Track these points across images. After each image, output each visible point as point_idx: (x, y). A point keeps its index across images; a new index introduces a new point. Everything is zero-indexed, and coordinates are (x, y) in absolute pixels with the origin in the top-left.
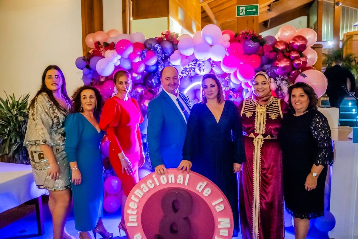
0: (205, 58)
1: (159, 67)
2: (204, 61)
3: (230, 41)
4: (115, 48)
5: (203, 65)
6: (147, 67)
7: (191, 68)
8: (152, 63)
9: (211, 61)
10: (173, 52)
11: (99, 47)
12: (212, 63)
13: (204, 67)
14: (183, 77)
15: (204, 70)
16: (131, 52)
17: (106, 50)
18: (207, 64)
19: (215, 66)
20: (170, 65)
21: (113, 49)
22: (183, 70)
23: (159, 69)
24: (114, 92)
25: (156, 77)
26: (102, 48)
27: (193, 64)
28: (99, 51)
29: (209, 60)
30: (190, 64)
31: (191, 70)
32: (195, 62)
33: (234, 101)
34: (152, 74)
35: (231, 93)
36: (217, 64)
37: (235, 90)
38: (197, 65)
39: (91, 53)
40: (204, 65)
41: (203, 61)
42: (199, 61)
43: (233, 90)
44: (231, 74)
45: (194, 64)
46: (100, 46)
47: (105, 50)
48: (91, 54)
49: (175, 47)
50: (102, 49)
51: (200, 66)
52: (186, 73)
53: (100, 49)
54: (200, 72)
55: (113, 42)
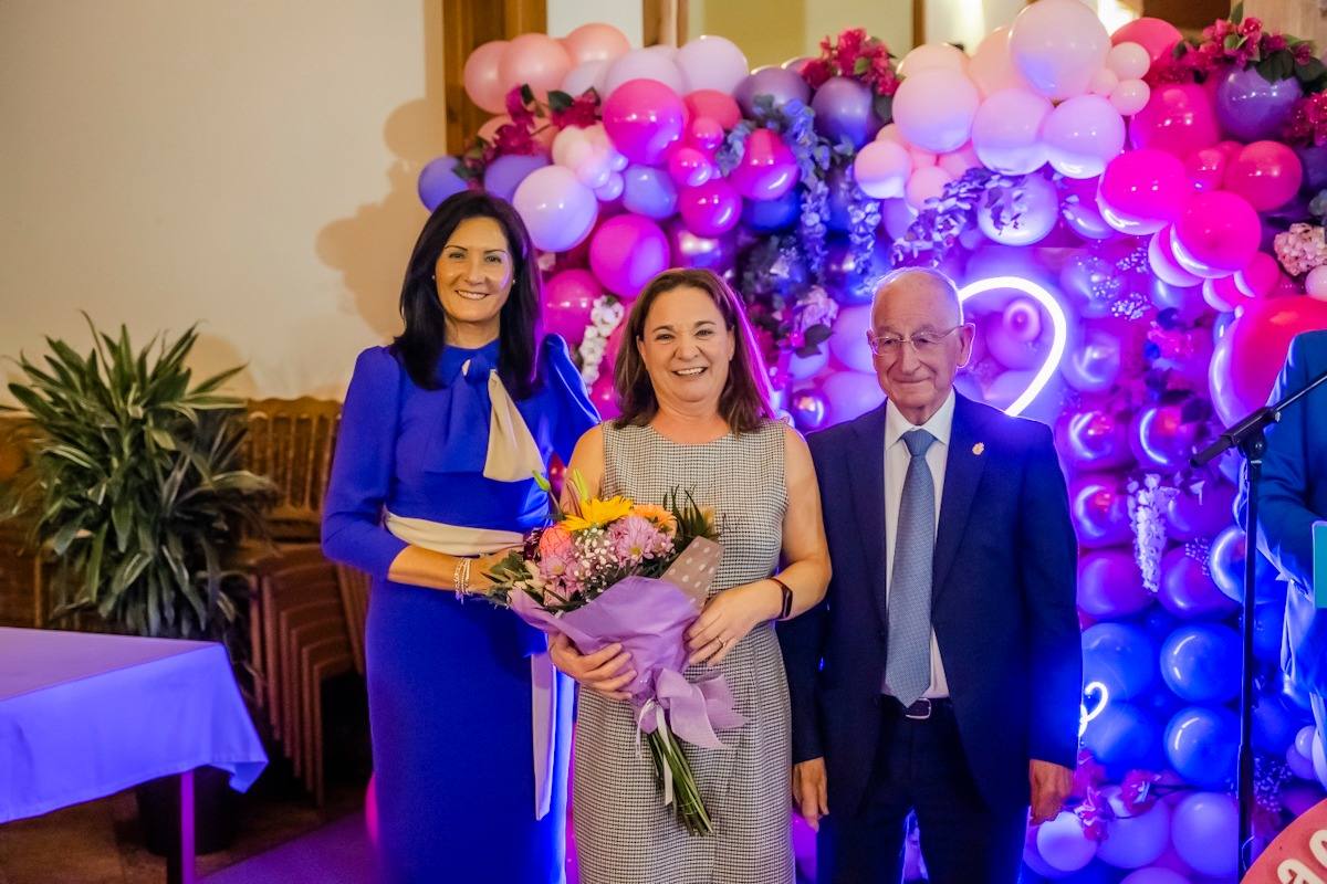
0: (1025, 164)
1: (803, 206)
2: (1022, 177)
3: (1146, 78)
4: (600, 118)
5: (1016, 193)
6: (748, 206)
7: (952, 213)
8: (771, 187)
9: (1056, 177)
10: (870, 137)
11: (526, 111)
12: (1060, 185)
13: (1016, 208)
14: (912, 252)
15: (1018, 220)
16: (676, 138)
17: (561, 128)
18: (1034, 192)
19: (1074, 199)
20: (858, 197)
21: (593, 123)
22: (917, 224)
23: (802, 218)
24: (591, 324)
25: (793, 252)
26: (541, 115)
27: (963, 190)
28: (527, 133)
29: (1047, 171)
30: (952, 192)
31: (953, 222)
32: (975, 184)
33: (1171, 369)
34: (775, 241)
35: (1155, 332)
36: (1083, 191)
37: (1174, 317)
38: (985, 198)
39: (489, 139)
40: (1018, 198)
41: (1017, 180)
42: (995, 178)
43: (1165, 317)
44: (1149, 238)
45: (969, 191)
46: (530, 107)
47: (556, 128)
48: (486, 142)
49: (881, 110)
50: (540, 122)
51: (1000, 202)
52: (928, 237)
53: (532, 124)
54: (997, 232)
55: (592, 89)
